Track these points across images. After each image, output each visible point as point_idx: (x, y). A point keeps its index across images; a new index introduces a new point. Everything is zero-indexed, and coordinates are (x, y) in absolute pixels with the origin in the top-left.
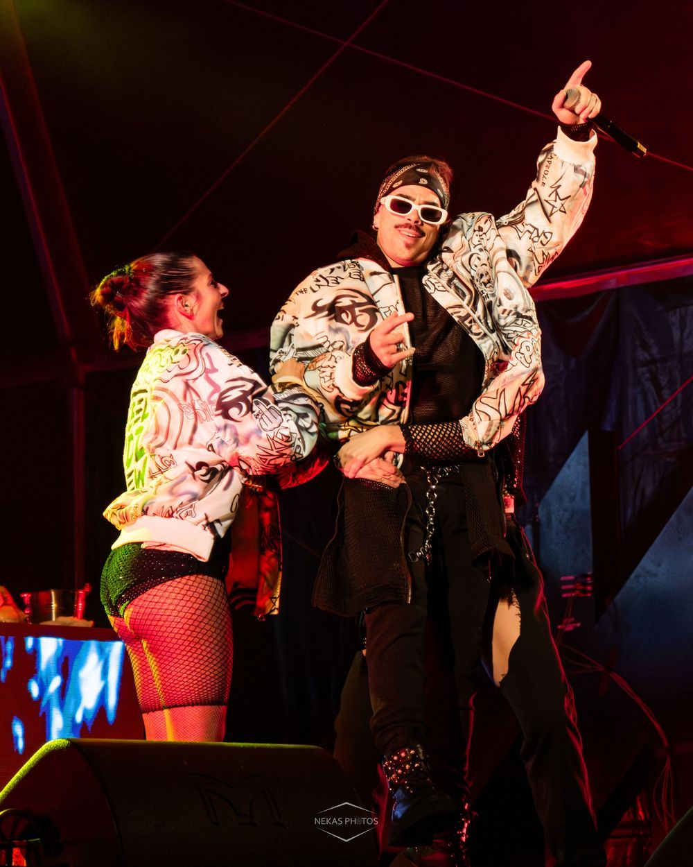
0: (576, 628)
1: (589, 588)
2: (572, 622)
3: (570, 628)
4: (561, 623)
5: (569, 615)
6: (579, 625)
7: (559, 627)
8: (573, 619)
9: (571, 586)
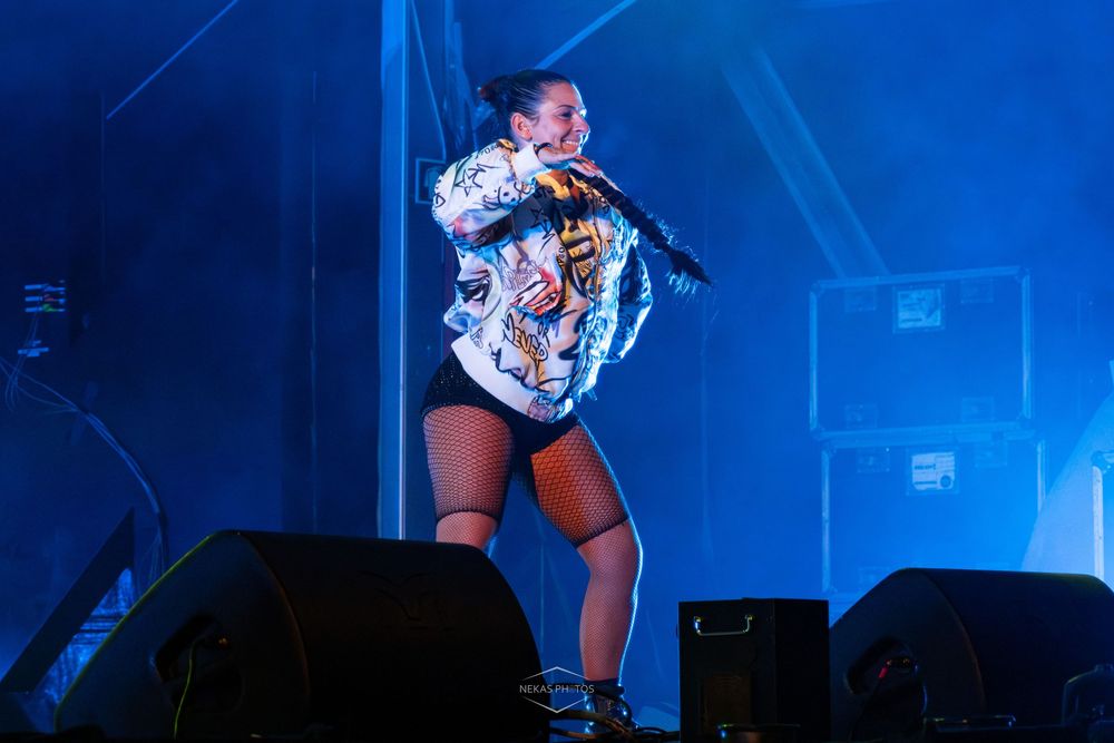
0: (42, 354)
1: (62, 301)
2: (38, 346)
3: (34, 353)
4: (21, 347)
5: (34, 335)
6: (46, 349)
7: (20, 352)
8: (39, 342)
9: (37, 299)
